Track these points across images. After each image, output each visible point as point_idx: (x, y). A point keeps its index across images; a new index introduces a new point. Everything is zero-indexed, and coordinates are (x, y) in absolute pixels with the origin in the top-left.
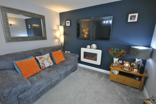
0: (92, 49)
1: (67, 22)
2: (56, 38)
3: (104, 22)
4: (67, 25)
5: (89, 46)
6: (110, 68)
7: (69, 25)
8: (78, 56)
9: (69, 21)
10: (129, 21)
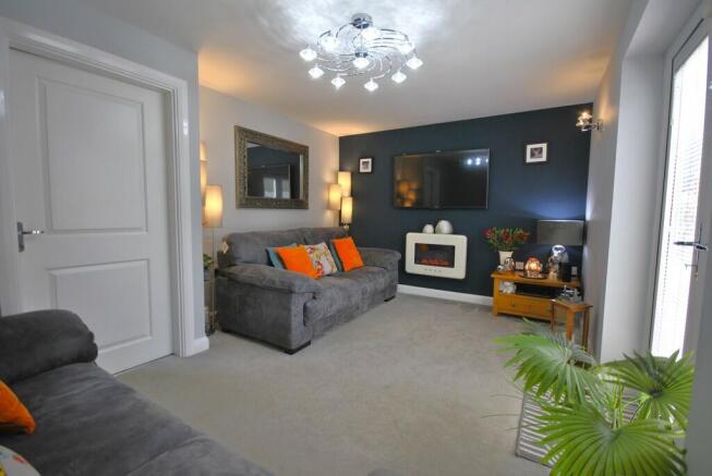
0: (440, 234)
1: (362, 161)
2: (329, 206)
3: (469, 162)
4: (362, 170)
5: (429, 228)
6: (493, 276)
7: (370, 170)
8: (399, 255)
9: (370, 160)
10: (529, 160)
